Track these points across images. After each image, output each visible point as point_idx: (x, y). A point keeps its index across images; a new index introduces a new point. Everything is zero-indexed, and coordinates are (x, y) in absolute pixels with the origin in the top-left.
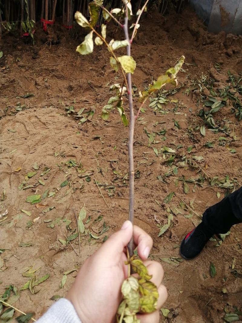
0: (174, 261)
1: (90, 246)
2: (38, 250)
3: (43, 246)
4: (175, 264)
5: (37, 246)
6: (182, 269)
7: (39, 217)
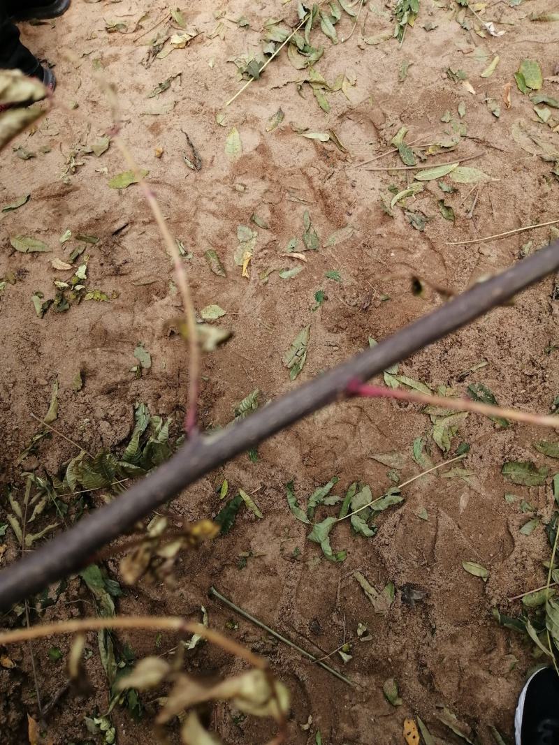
0: (296, 357)
1: (378, 191)
2: (387, 92)
3: (396, 102)
4: (289, 357)
5: (398, 91)
6: (273, 368)
7: (474, 92)
